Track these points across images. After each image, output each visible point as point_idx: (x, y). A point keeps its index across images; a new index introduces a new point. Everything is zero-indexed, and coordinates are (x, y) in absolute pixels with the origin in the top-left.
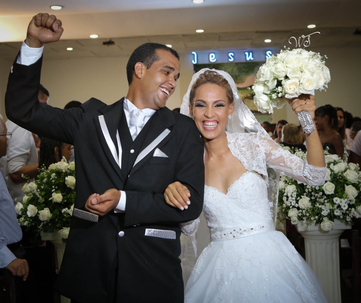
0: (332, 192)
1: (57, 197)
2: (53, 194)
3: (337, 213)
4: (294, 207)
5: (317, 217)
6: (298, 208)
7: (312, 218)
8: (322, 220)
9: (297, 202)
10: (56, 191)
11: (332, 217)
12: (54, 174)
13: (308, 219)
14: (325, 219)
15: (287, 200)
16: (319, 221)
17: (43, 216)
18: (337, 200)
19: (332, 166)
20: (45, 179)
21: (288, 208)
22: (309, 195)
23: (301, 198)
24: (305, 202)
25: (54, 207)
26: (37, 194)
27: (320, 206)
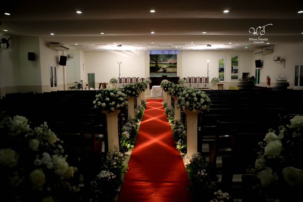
0: (197, 101)
1: (108, 99)
2: (106, 98)
3: (198, 107)
4: (184, 105)
5: (191, 108)
6: (185, 105)
7: (190, 108)
8: (193, 109)
9: (185, 103)
10: (107, 97)
11: (196, 108)
12: (107, 92)
13: (189, 109)
14: (194, 109)
15: (182, 103)
16: (192, 110)
17: (103, 105)
18: (198, 103)
19: (196, 92)
20: (104, 93)
21: (182, 105)
22: (189, 101)
23: (186, 102)
24: (188, 103)
25: (107, 102)
26: (101, 98)
27: (192, 105)
